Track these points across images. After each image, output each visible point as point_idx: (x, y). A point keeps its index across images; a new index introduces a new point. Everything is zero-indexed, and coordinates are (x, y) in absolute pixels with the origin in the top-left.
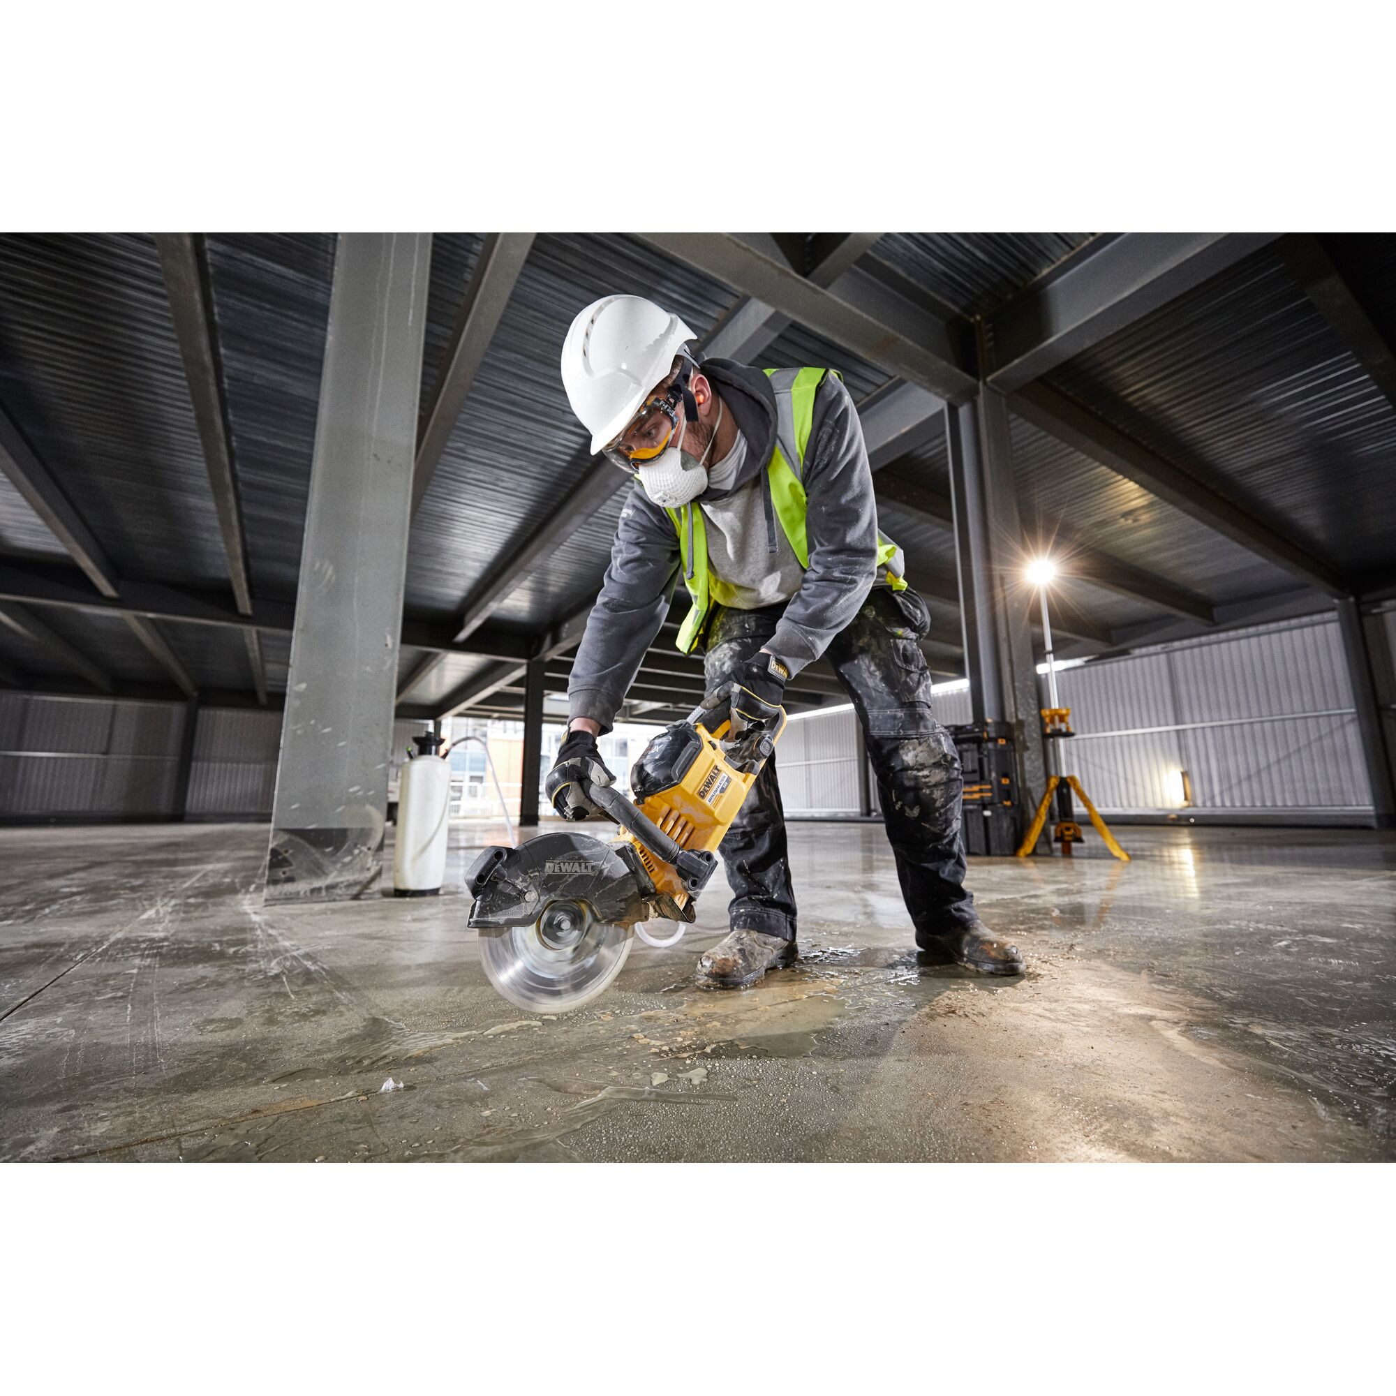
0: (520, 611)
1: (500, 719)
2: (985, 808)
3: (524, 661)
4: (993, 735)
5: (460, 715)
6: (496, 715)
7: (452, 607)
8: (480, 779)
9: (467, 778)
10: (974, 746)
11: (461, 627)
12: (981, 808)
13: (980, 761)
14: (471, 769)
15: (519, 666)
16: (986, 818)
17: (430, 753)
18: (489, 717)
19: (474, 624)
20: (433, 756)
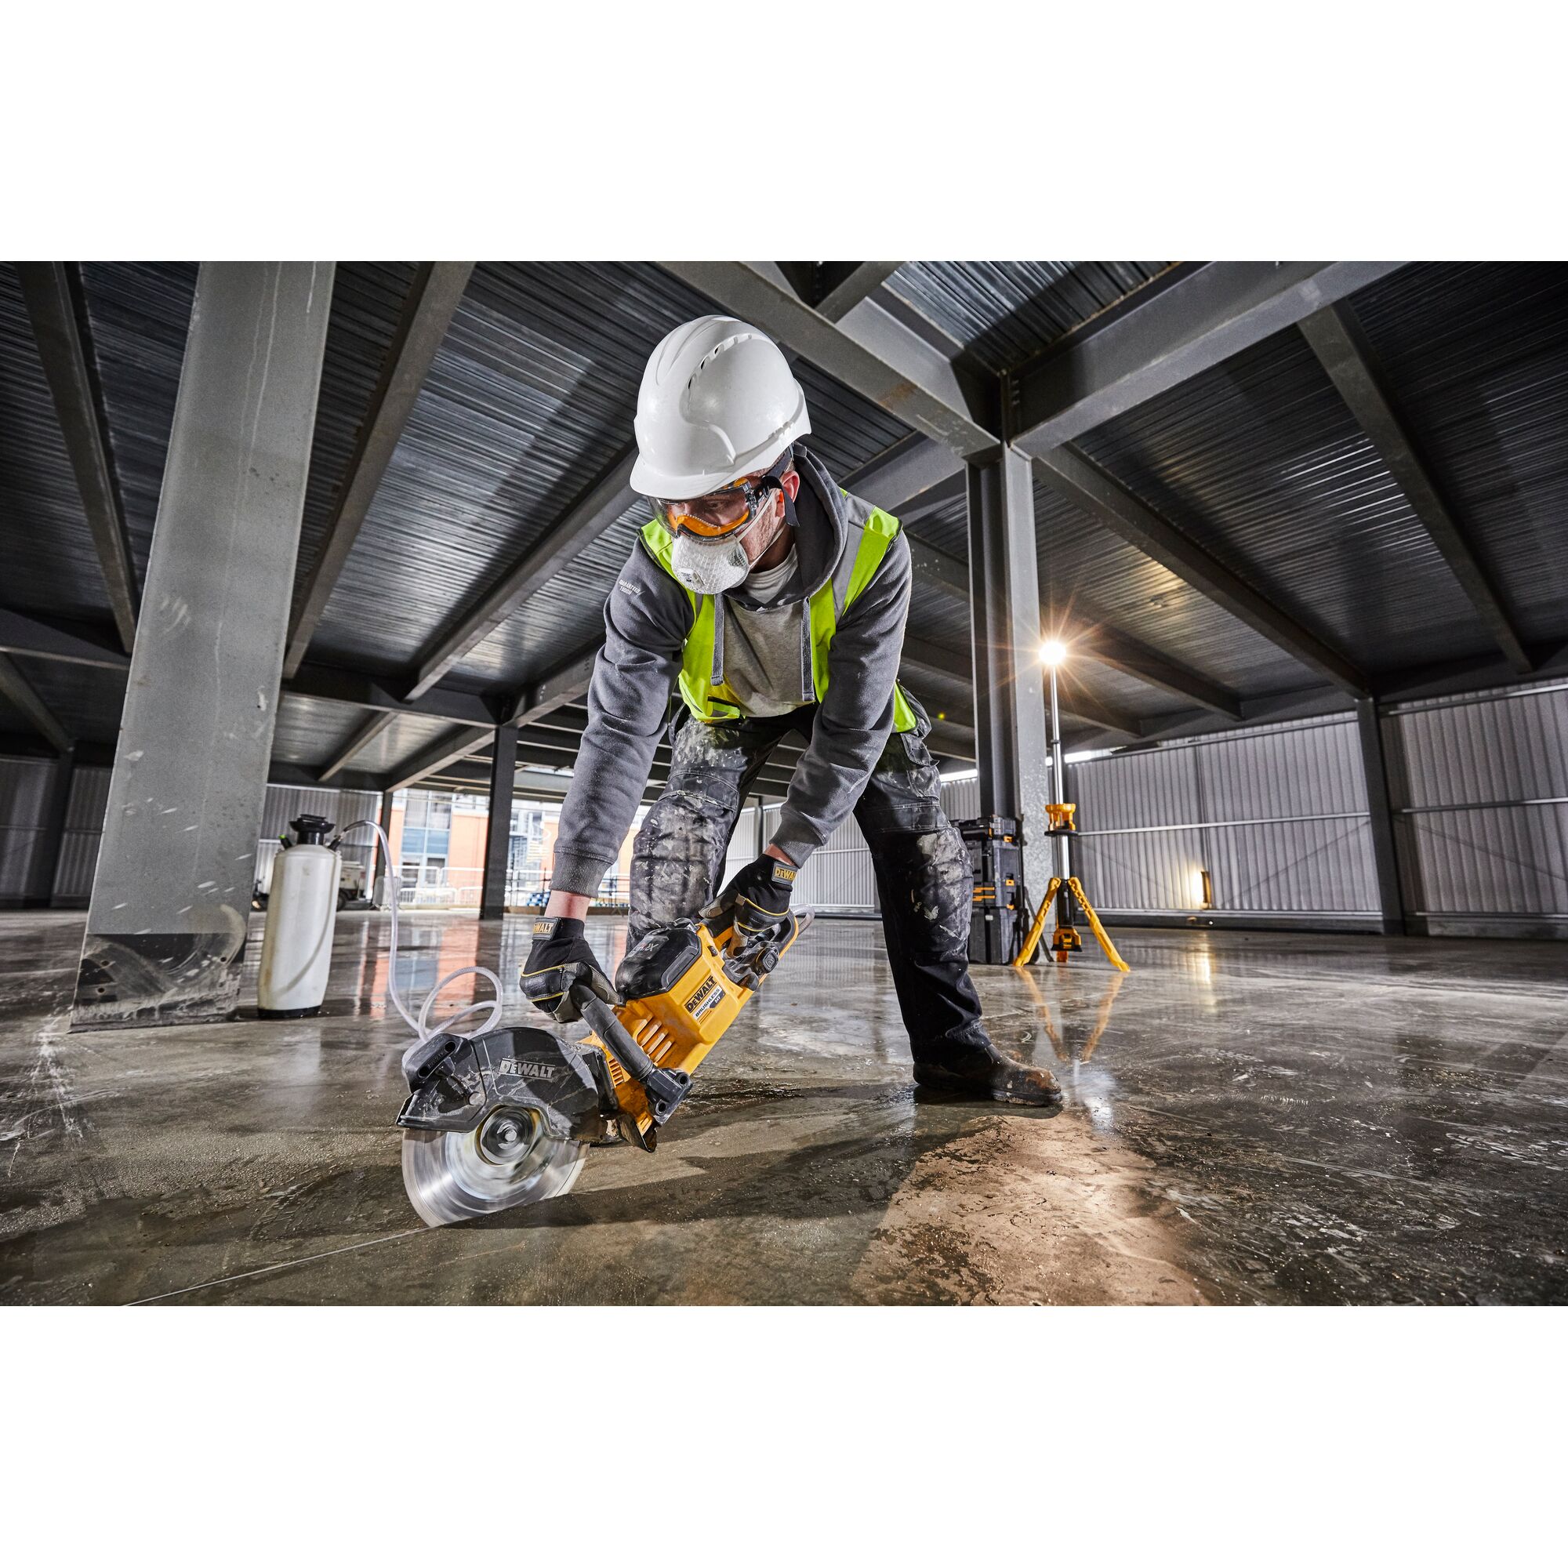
0: (488, 668)
1: (465, 792)
2: (987, 912)
3: (493, 726)
4: (999, 832)
5: (414, 786)
6: (460, 788)
7: (401, 658)
8: (441, 862)
9: (424, 861)
10: (978, 844)
11: (414, 682)
12: (983, 911)
13: (985, 859)
14: (429, 850)
15: (487, 731)
16: (987, 923)
17: (313, 842)
18: (452, 790)
19: (430, 680)
20: (317, 846)
